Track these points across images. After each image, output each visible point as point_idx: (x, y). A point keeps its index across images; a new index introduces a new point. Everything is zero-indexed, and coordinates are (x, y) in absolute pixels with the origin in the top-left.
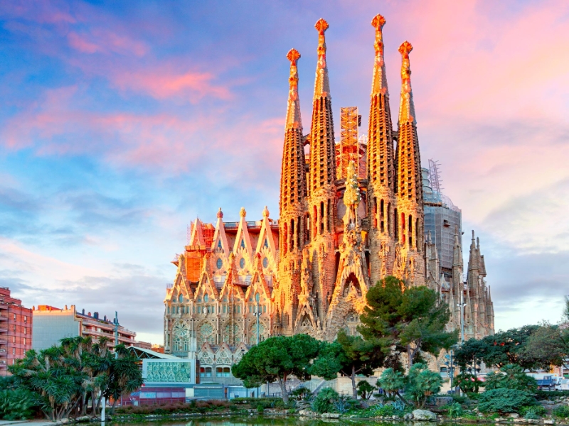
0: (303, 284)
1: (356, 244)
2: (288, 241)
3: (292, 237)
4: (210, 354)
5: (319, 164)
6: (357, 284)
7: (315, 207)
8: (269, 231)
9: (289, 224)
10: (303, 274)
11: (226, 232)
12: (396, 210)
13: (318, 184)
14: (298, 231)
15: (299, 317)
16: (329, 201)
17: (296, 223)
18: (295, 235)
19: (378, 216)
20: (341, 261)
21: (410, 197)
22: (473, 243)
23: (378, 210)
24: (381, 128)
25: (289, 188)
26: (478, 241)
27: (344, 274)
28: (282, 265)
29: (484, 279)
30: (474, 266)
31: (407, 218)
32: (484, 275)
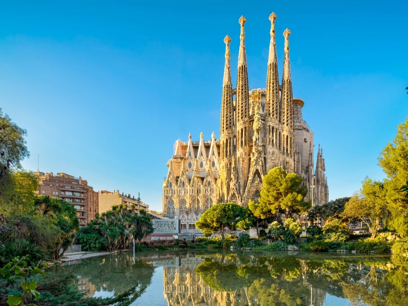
0: (232, 176)
1: (259, 153)
2: (225, 150)
3: (227, 149)
5: (240, 106)
6: (260, 177)
7: (239, 131)
8: (215, 146)
9: (225, 142)
10: (232, 170)
11: (193, 147)
12: (280, 133)
13: (240, 118)
14: (230, 146)
15: (230, 195)
16: (246, 128)
17: (229, 141)
18: (228, 148)
19: (271, 136)
20: (252, 163)
21: (287, 124)
22: (319, 151)
23: (271, 133)
24: (273, 84)
25: (225, 121)
26: (322, 151)
27: (253, 170)
28: (221, 165)
29: (324, 172)
30: (320, 165)
31: (285, 137)
32: (324, 170)
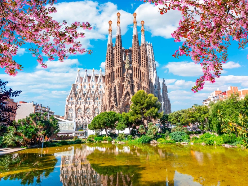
0: (112, 94)
1: (129, 82)
2: (108, 80)
3: (109, 79)
4: (81, 119)
5: (118, 56)
6: (129, 95)
7: (116, 69)
8: (102, 77)
9: (108, 74)
10: (112, 91)
11: (88, 76)
12: (140, 71)
13: (117, 62)
14: (111, 77)
15: (111, 106)
16: (120, 67)
17: (110, 74)
18: (110, 78)
19: (135, 73)
20: (124, 87)
21: (145, 67)
22: (163, 82)
23: (135, 71)
24: (136, 46)
25: (108, 63)
26: (165, 81)
27: (125, 91)
28: (106, 88)
29: (167, 94)
30: (164, 89)
31: (144, 74)
32: (167, 92)
